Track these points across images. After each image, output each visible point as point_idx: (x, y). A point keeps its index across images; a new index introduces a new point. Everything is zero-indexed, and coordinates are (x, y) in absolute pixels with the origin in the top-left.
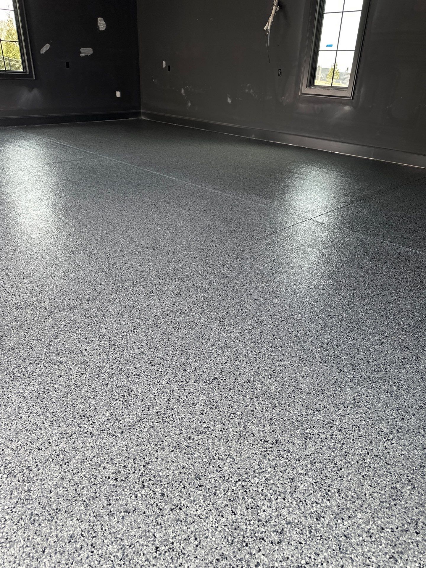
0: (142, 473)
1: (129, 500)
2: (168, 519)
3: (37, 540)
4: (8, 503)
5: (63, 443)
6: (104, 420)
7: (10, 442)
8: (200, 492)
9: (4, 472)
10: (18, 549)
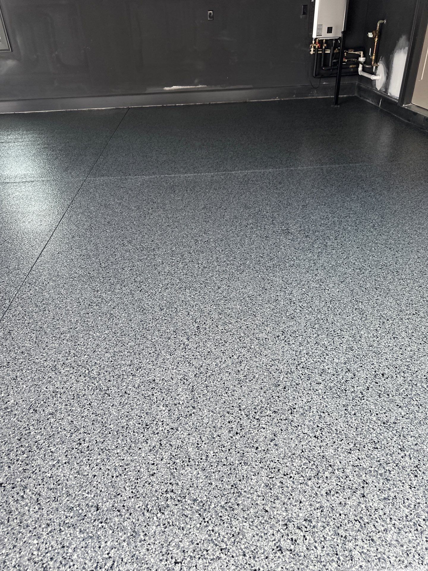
0: (245, 414)
1: (263, 434)
2: (297, 419)
3: (251, 511)
4: (195, 522)
5: (163, 454)
6: (167, 414)
7: (119, 496)
8: (289, 391)
9: (153, 513)
10: (250, 530)
